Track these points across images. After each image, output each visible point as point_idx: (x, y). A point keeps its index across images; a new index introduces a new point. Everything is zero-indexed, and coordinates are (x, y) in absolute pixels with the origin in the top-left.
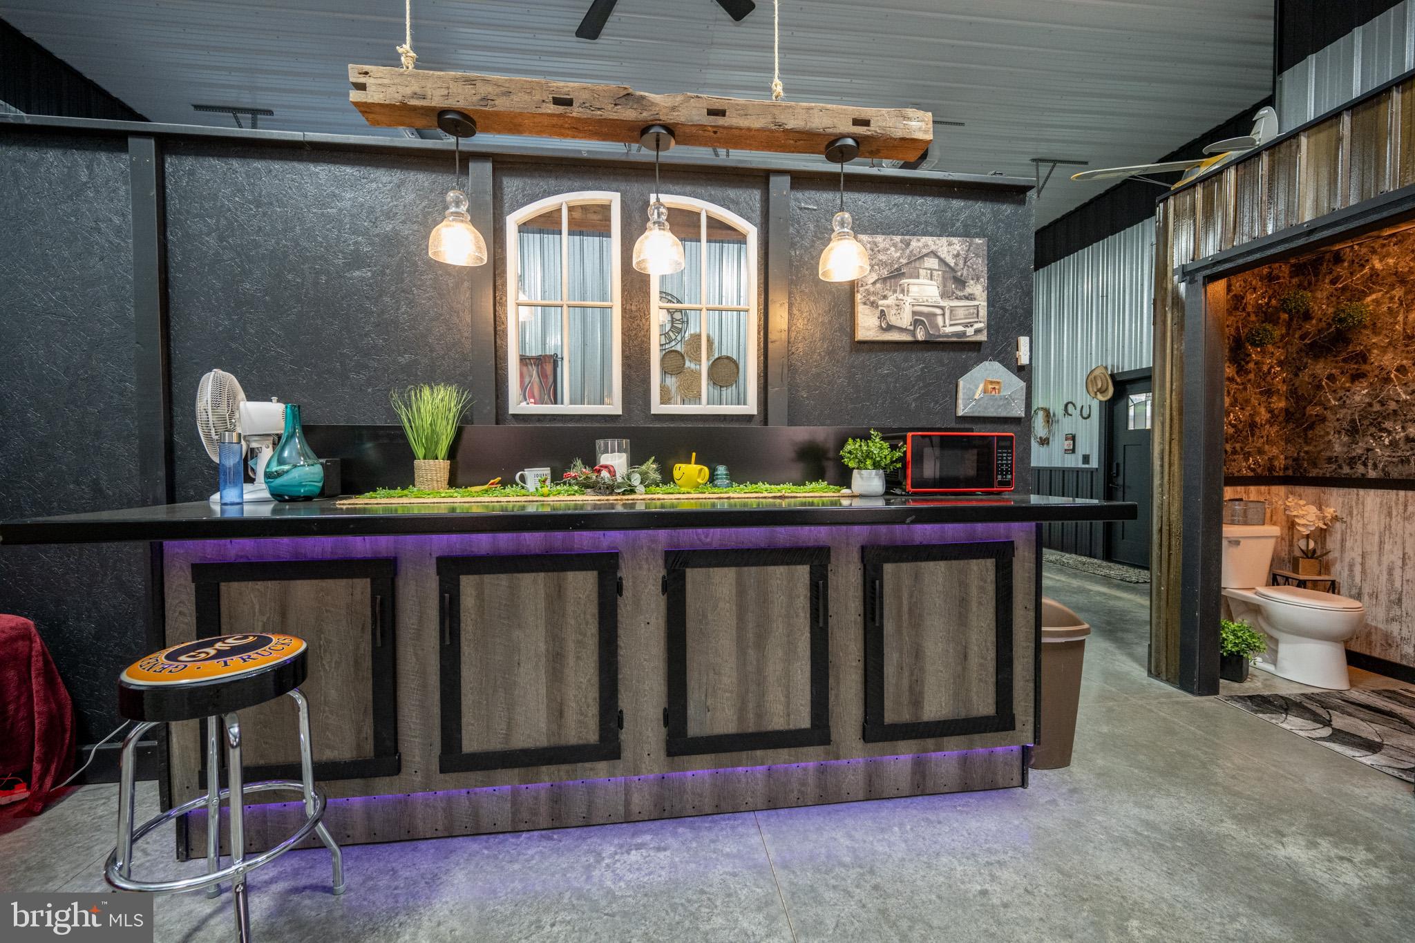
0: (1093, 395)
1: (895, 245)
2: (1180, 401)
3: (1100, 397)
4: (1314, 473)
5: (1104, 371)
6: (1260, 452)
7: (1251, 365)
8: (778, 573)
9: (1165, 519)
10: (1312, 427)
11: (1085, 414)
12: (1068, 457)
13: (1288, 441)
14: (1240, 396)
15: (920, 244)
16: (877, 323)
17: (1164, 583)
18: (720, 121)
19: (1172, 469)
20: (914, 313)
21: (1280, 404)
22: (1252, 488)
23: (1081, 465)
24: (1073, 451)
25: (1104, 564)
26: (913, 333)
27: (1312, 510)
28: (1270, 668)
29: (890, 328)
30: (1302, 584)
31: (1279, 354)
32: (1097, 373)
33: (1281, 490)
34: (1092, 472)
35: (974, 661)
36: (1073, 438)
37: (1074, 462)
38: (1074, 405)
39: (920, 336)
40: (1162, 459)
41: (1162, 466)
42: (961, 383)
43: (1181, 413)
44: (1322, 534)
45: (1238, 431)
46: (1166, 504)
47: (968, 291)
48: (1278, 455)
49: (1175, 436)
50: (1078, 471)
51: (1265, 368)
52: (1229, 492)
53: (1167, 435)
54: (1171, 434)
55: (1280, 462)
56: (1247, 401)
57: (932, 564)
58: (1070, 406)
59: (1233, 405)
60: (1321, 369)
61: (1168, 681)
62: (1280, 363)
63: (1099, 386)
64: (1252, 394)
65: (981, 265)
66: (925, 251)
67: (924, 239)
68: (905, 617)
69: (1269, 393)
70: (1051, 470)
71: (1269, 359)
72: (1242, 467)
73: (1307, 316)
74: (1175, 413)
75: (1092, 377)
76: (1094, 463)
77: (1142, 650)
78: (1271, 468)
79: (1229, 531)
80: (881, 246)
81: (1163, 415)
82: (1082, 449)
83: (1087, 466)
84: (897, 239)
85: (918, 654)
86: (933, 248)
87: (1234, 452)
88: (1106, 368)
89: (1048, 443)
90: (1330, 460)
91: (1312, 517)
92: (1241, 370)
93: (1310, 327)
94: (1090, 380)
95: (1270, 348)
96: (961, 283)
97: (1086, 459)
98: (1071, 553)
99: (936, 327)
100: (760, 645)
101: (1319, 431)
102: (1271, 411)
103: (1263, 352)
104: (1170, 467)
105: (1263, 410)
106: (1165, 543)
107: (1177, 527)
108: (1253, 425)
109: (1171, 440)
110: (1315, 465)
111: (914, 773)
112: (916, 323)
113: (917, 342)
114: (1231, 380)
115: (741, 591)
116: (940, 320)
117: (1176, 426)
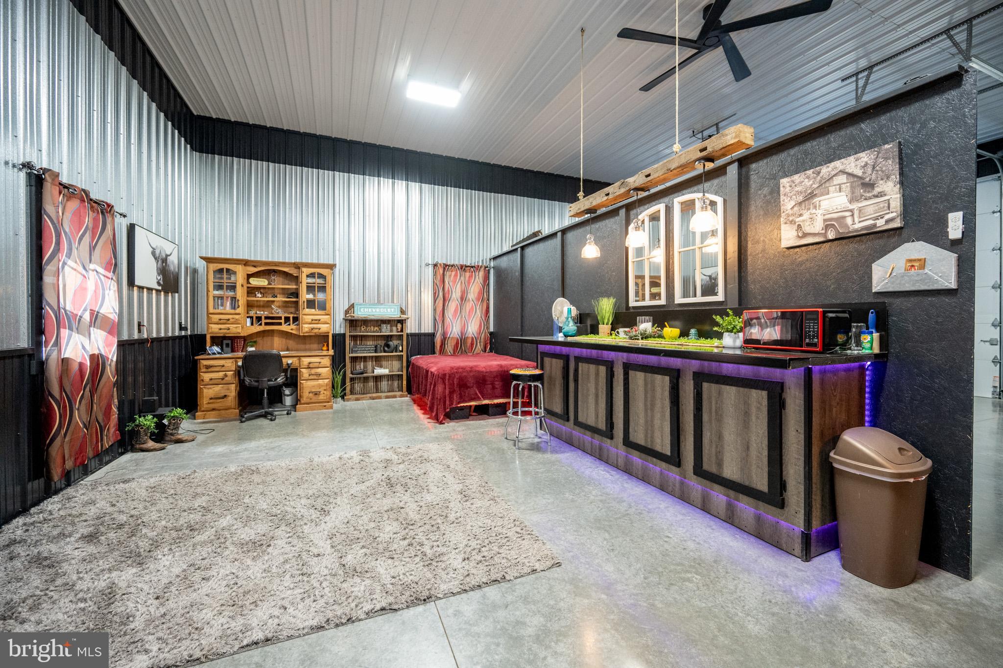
1: (808, 177)
15: (830, 169)
16: (795, 233)
18: (649, 178)
20: (825, 220)
26: (825, 235)
29: (805, 235)
35: (753, 452)
39: (831, 235)
42: (875, 267)
47: (877, 190)
65: (892, 166)
66: (833, 173)
67: (832, 165)
68: (713, 414)
80: (797, 182)
84: (810, 172)
85: (720, 437)
86: (841, 167)
96: (870, 186)
99: (847, 226)
100: (652, 410)
111: (727, 509)
112: (827, 227)
113: (830, 241)
115: (646, 383)
116: (849, 221)
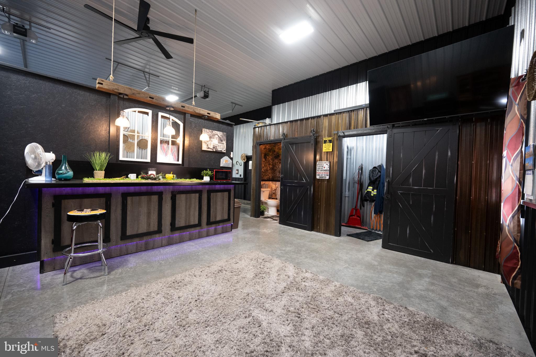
0: (242, 160)
1: (210, 132)
2: (256, 166)
3: (244, 161)
4: (275, 179)
6: (268, 175)
7: (267, 159)
8: (193, 195)
9: (253, 187)
10: (275, 171)
11: (241, 165)
12: (237, 175)
13: (272, 173)
14: (265, 165)
15: (215, 132)
16: (206, 147)
18: (184, 108)
19: (254, 178)
20: (213, 146)
21: (271, 167)
22: (267, 182)
23: (239, 177)
24: (238, 173)
25: (244, 200)
26: (213, 149)
27: (274, 185)
28: (268, 213)
29: (209, 148)
30: (273, 199)
31: (271, 157)
32: (243, 155)
33: (271, 182)
34: (242, 179)
35: (225, 210)
36: (238, 170)
39: (214, 150)
40: (253, 175)
42: (221, 160)
43: (256, 168)
44: (276, 190)
45: (265, 171)
46: (253, 184)
47: (223, 142)
48: (271, 176)
49: (255, 171)
50: (239, 179)
51: (269, 160)
52: (262, 183)
55: (271, 177)
56: (266, 166)
57: (218, 193)
59: (264, 166)
60: (276, 161)
61: (253, 217)
62: (271, 159)
63: (244, 158)
64: (267, 164)
65: (225, 138)
66: (216, 134)
67: (215, 131)
68: (214, 203)
69: (269, 164)
71: (270, 158)
72: (266, 178)
73: (275, 151)
77: (250, 214)
78: (270, 178)
79: (262, 189)
80: (208, 132)
82: (239, 174)
84: (211, 130)
85: (216, 209)
86: (217, 133)
87: (264, 175)
88: (245, 154)
90: (277, 177)
91: (274, 187)
92: (266, 160)
93: (275, 153)
94: (242, 157)
95: (270, 156)
96: (222, 141)
97: (241, 176)
99: (217, 149)
100: (189, 209)
101: (276, 172)
102: (270, 168)
103: (269, 157)
105: (269, 167)
107: (255, 189)
108: (267, 170)
110: (275, 178)
111: (214, 231)
112: (214, 148)
113: (213, 151)
114: (264, 161)
115: (186, 199)
116: (218, 148)
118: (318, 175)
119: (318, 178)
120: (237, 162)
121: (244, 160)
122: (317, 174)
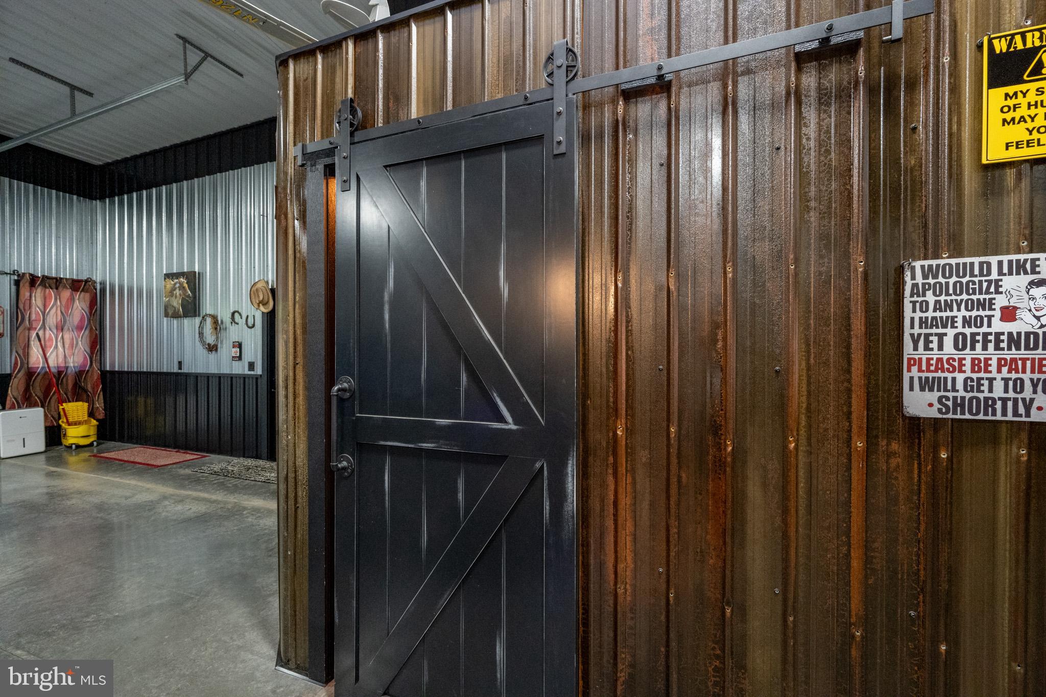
0: (256, 306)
2: (304, 317)
3: (262, 308)
5: (265, 285)
9: (291, 464)
11: (250, 323)
12: (236, 364)
17: (290, 545)
19: (297, 400)
23: (247, 372)
24: (240, 358)
32: (259, 285)
34: (257, 379)
36: (240, 346)
37: (240, 369)
38: (240, 315)
40: (287, 388)
41: (286, 397)
43: (305, 331)
46: (291, 445)
49: (300, 360)
50: (244, 378)
53: (291, 357)
54: (295, 358)
58: (236, 315)
61: (297, 667)
63: (261, 298)
70: (220, 377)
74: (299, 332)
75: (254, 289)
76: (259, 370)
81: (287, 332)
82: (248, 356)
83: (252, 373)
88: (267, 283)
89: (216, 350)
94: (254, 291)
97: (251, 366)
98: (239, 457)
104: (295, 399)
106: (291, 495)
107: (304, 474)
109: (295, 364)
117: (300, 348)
118: (926, 385)
119: (933, 413)
120: (233, 314)
121: (265, 304)
122: (910, 374)
